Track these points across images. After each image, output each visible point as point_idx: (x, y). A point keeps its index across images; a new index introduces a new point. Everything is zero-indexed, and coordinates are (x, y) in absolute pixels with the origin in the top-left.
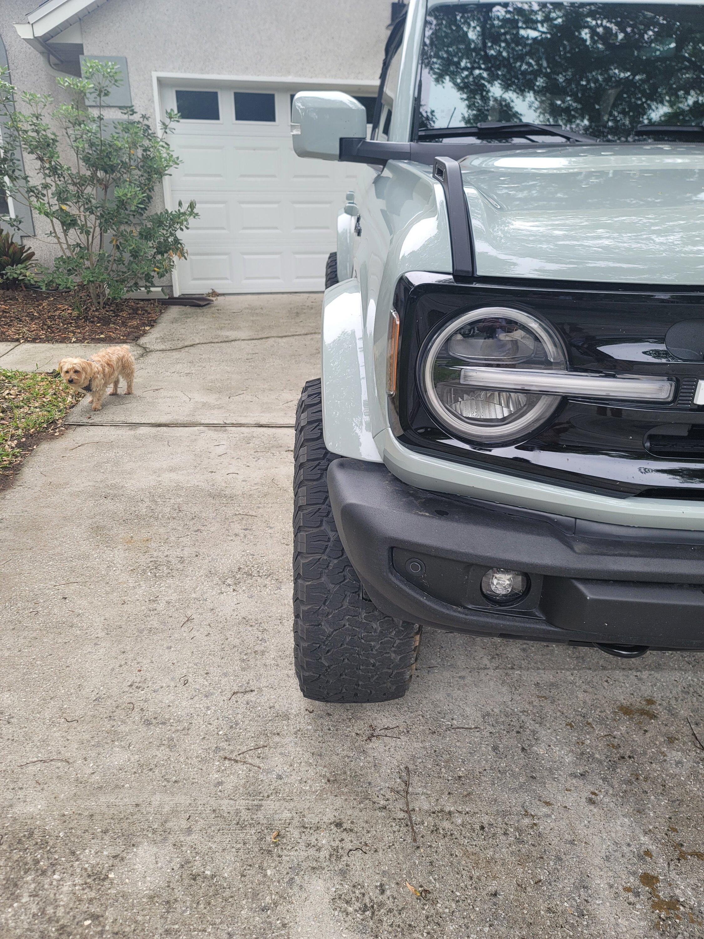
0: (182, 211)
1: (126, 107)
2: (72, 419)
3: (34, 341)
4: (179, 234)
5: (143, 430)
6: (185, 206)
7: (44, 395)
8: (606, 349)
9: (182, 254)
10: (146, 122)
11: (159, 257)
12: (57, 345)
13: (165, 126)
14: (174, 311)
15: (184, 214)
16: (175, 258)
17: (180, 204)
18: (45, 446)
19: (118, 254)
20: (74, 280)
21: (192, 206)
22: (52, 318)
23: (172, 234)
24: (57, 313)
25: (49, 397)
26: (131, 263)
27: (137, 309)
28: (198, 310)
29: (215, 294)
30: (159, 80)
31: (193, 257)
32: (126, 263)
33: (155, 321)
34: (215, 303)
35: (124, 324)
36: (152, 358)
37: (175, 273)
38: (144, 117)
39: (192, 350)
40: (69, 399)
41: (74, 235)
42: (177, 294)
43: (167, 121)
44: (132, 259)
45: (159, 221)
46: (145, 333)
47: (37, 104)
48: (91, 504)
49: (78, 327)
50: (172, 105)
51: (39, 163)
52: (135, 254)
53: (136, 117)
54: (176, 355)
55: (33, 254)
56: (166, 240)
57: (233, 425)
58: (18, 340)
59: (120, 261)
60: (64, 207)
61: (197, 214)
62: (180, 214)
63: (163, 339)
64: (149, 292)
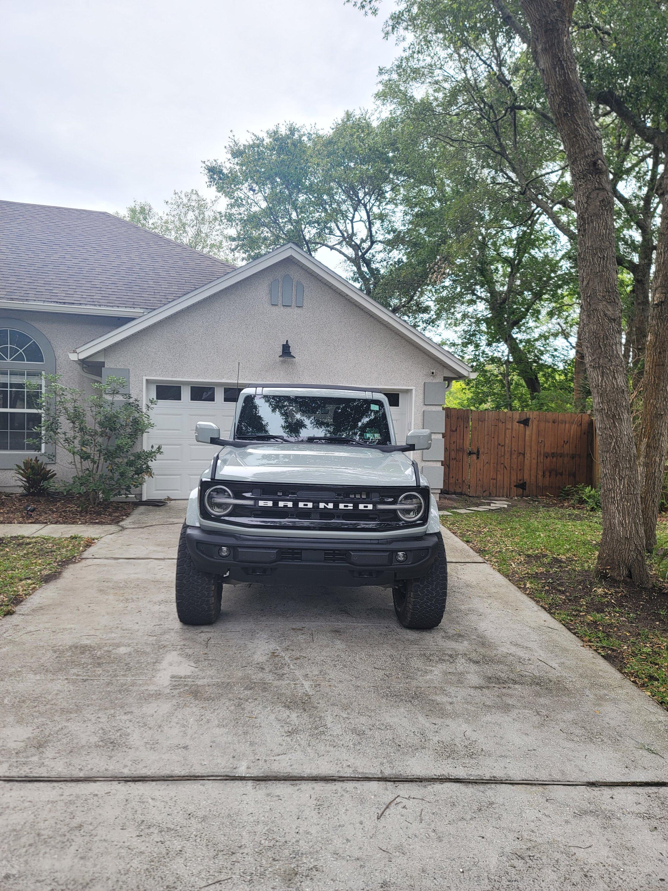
0: (153, 450)
1: (126, 395)
2: (83, 556)
3: (56, 523)
4: (150, 463)
5: (121, 560)
6: (156, 447)
7: (68, 546)
8: (244, 494)
9: (151, 475)
10: (137, 403)
11: (136, 476)
12: (70, 526)
13: (148, 406)
14: (142, 508)
15: (154, 452)
16: (146, 477)
17: (152, 447)
18: (71, 566)
19: (111, 474)
20: (83, 489)
21: (159, 448)
22: (65, 511)
23: (145, 463)
24: (68, 509)
25: (70, 547)
26: (119, 479)
27: (119, 507)
28: (157, 508)
29: (169, 499)
30: (147, 380)
31: (157, 477)
32: (115, 480)
33: (129, 514)
34: (169, 504)
35: (110, 515)
36: (126, 532)
37: (145, 486)
38: (136, 400)
39: (151, 528)
40: (81, 548)
41: (87, 464)
42: (144, 498)
43: (150, 404)
44: (119, 477)
45: (138, 456)
46: (123, 520)
47: (76, 394)
48: (97, 583)
49: (82, 516)
50: (153, 395)
51: (72, 425)
52: (122, 474)
53: (131, 400)
54: (141, 530)
55: (55, 474)
56: (141, 467)
57: (169, 559)
58: (46, 523)
59: (112, 478)
60: (84, 449)
61: (162, 452)
62: (151, 453)
63: (134, 523)
64: (127, 497)
